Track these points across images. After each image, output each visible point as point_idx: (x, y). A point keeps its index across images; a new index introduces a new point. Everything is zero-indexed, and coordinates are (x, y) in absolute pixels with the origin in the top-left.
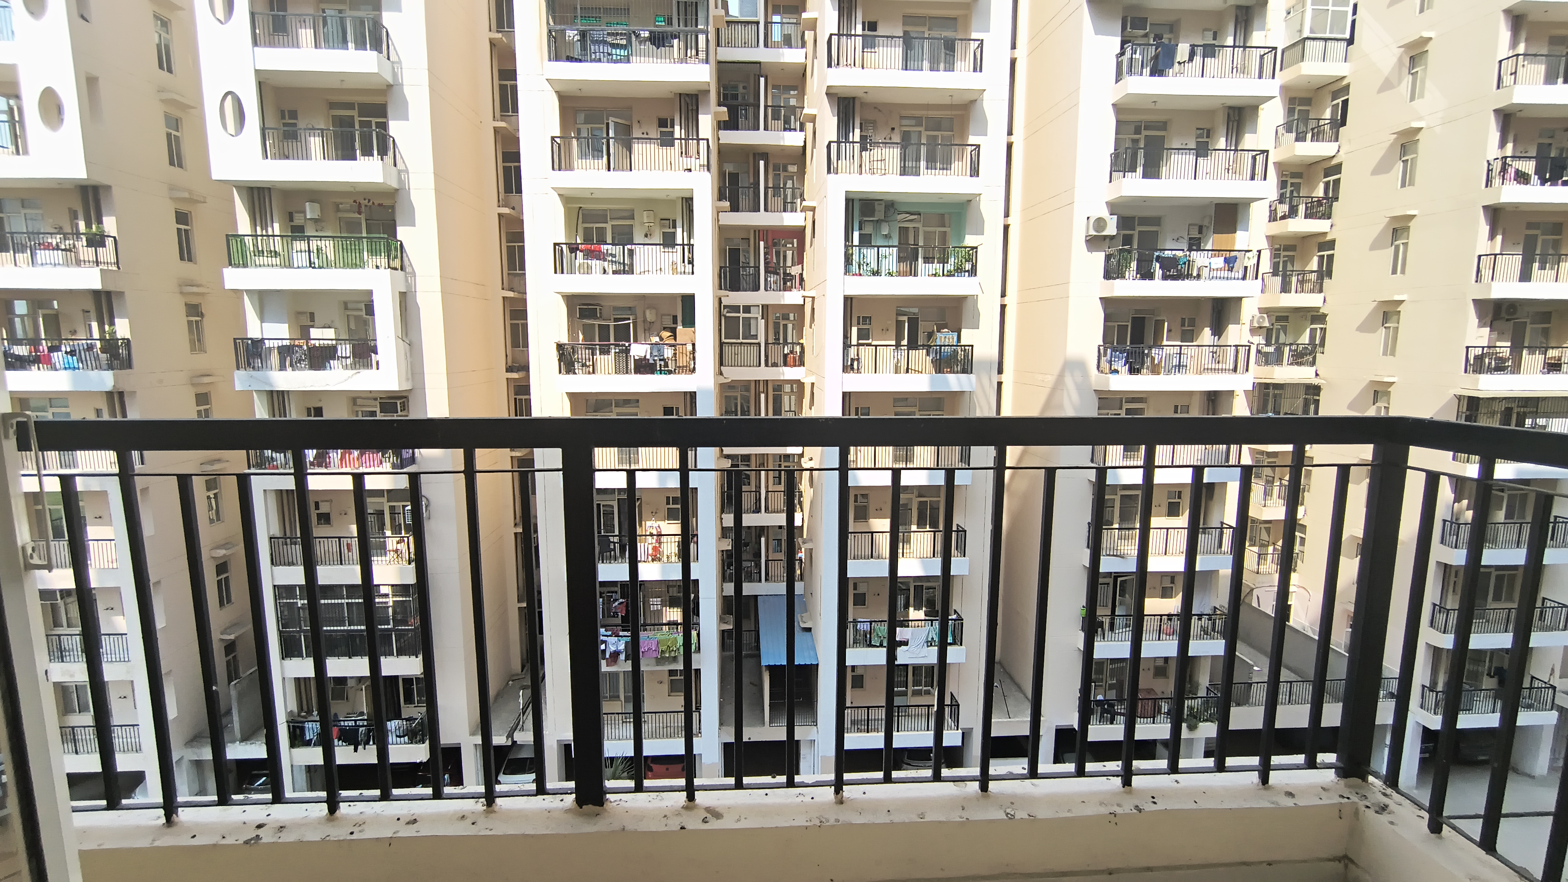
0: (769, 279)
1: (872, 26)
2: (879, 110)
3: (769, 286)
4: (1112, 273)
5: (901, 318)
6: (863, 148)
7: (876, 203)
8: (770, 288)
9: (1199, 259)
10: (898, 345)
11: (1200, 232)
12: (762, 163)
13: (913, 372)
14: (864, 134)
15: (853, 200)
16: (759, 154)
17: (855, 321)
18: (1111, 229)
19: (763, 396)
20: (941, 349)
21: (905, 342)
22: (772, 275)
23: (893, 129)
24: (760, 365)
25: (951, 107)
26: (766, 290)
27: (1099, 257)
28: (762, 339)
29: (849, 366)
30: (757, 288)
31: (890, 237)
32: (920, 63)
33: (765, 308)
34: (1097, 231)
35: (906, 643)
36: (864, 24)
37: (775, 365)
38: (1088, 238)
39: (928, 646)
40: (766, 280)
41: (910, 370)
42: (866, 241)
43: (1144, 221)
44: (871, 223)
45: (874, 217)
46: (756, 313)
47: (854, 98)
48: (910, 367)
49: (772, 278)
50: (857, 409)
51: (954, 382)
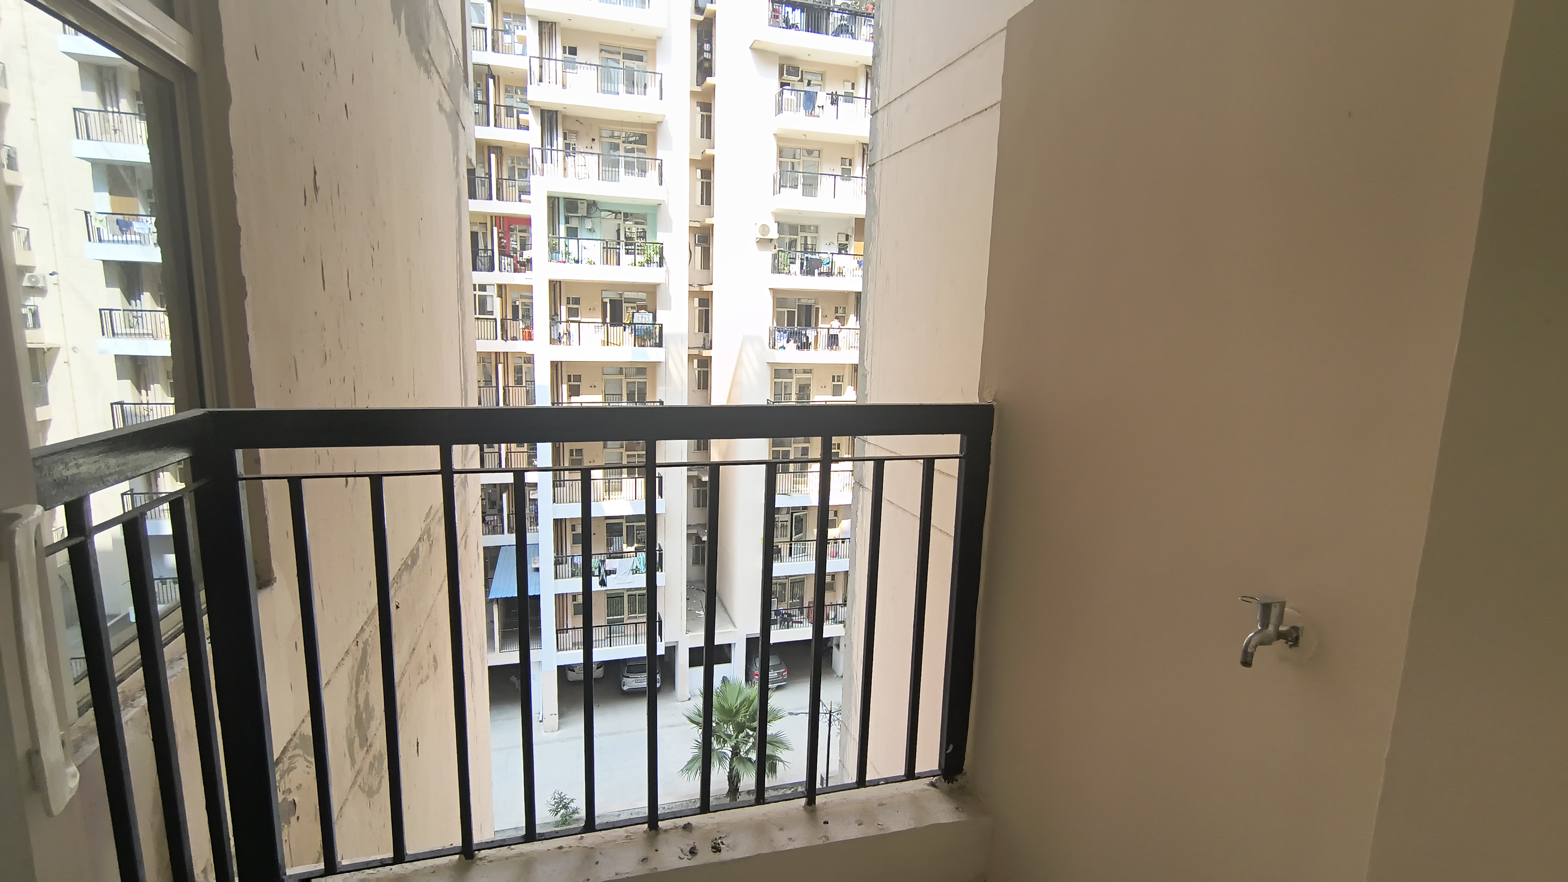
0: (503, 261)
1: (573, 51)
2: (581, 123)
3: (503, 268)
4: (777, 269)
5: (605, 300)
6: (567, 155)
7: (579, 201)
8: (505, 269)
9: (840, 261)
10: (604, 322)
11: (847, 239)
12: (493, 156)
13: (612, 345)
14: (567, 142)
15: (558, 198)
16: (493, 147)
17: (564, 301)
18: (774, 234)
19: (500, 366)
20: (635, 327)
21: (608, 320)
22: (506, 258)
23: (593, 140)
24: (496, 339)
25: (642, 125)
26: (500, 270)
27: (767, 256)
28: (498, 315)
30: (492, 269)
31: (594, 231)
32: (616, 85)
33: (501, 289)
34: (763, 235)
35: (613, 572)
36: (564, 48)
37: (514, 339)
38: (758, 240)
39: (633, 574)
40: (500, 262)
41: (609, 344)
42: (572, 233)
43: (804, 228)
44: (577, 219)
45: (578, 213)
46: (492, 291)
47: (557, 112)
48: (609, 341)
49: (506, 260)
50: (569, 376)
51: (651, 354)
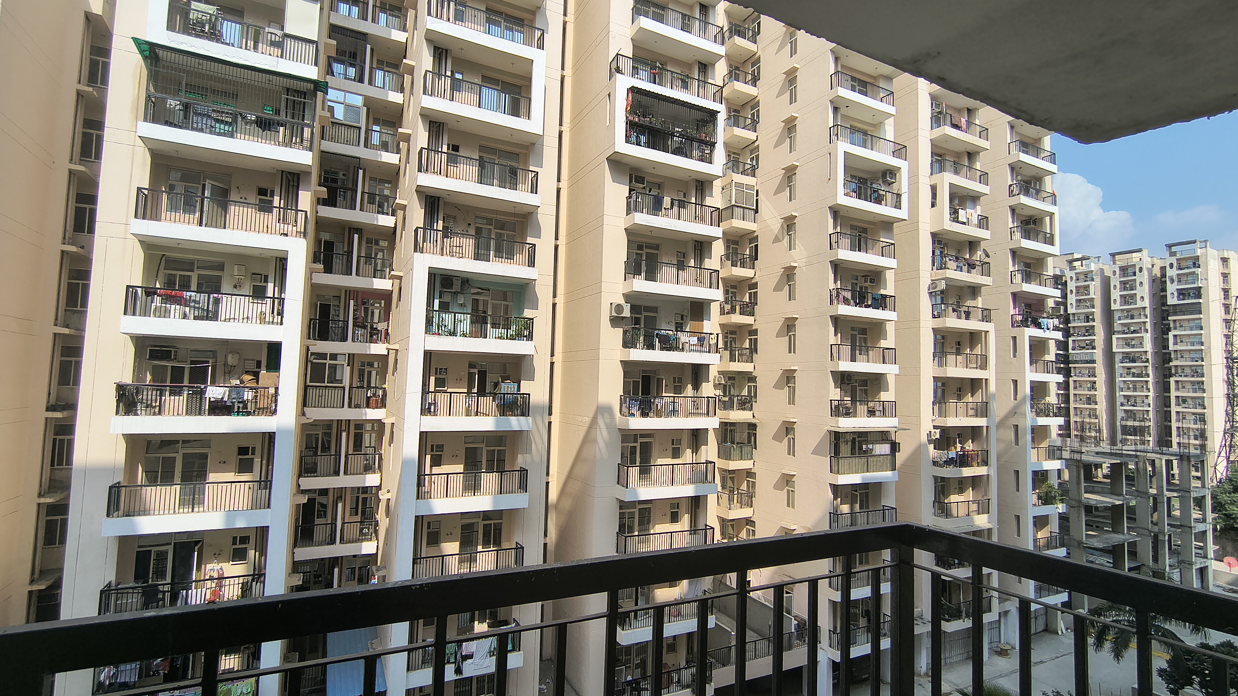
0: (357, 332)
1: (456, 148)
2: (459, 209)
3: (356, 338)
4: (628, 343)
5: (472, 370)
6: (445, 236)
7: (454, 278)
8: (358, 339)
9: (683, 338)
10: (469, 393)
11: (682, 319)
12: (356, 236)
13: (482, 414)
14: (445, 225)
15: (435, 274)
16: (354, 228)
17: (433, 371)
18: (627, 313)
19: (344, 434)
20: (504, 397)
21: (475, 390)
22: (360, 329)
23: (469, 224)
24: (343, 407)
25: (515, 215)
26: (353, 341)
27: (619, 332)
28: (346, 383)
29: (427, 410)
30: (344, 339)
31: (465, 306)
32: (492, 180)
33: (351, 358)
34: (618, 314)
35: (470, 656)
36: (448, 145)
37: (358, 406)
38: (611, 318)
39: (490, 656)
40: (354, 333)
41: (479, 414)
42: (445, 307)
43: (648, 309)
44: (450, 294)
45: (452, 289)
46: (342, 361)
47: (439, 198)
48: (479, 411)
49: (360, 332)
50: (432, 446)
51: (515, 423)
